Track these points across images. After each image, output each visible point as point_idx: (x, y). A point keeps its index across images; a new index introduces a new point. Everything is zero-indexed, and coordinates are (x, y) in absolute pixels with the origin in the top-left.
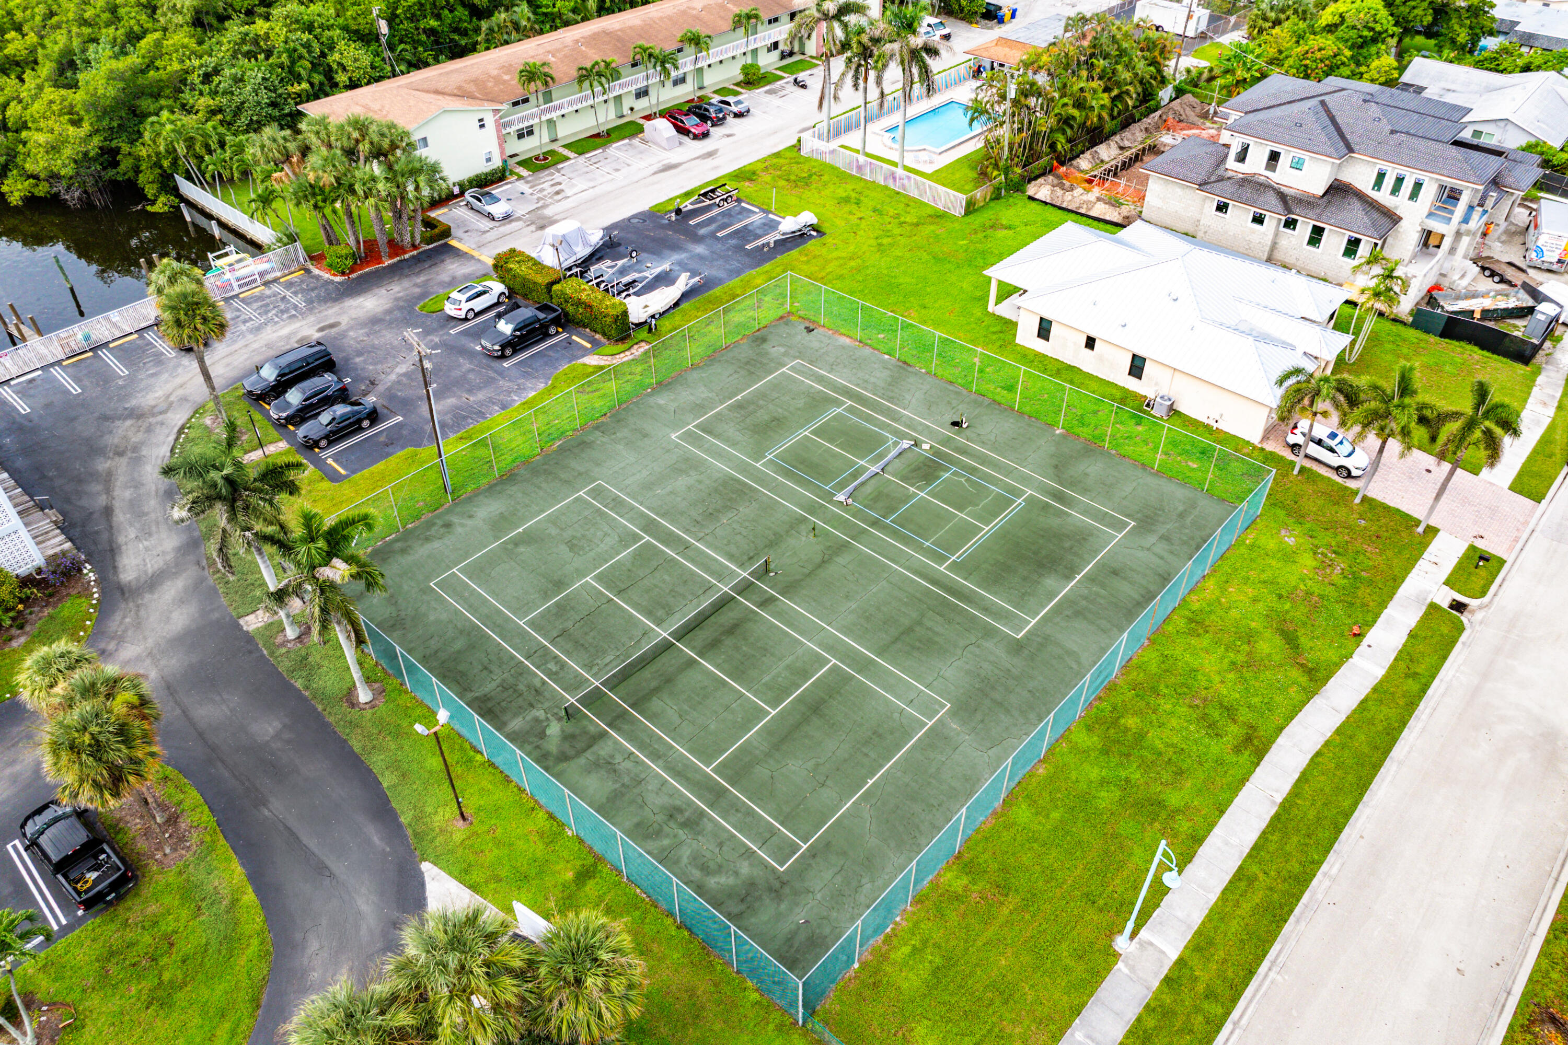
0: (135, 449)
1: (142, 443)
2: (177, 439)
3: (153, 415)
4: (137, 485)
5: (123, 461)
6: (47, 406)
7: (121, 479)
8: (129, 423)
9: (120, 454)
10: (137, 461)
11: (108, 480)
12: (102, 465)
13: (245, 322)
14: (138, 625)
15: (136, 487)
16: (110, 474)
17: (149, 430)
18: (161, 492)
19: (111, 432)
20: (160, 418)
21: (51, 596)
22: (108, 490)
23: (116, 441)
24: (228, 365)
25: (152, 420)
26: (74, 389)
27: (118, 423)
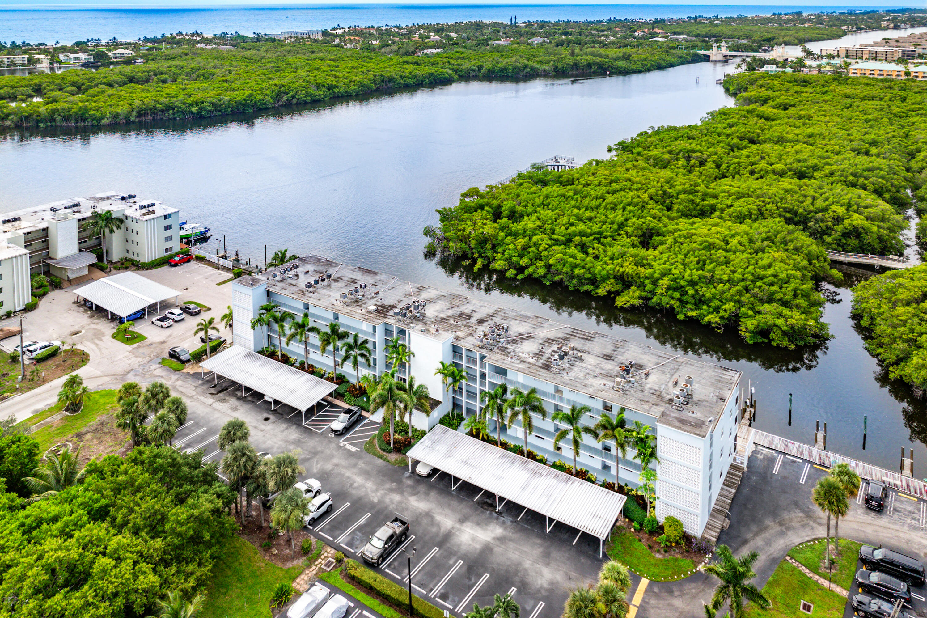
0: (788, 528)
1: (794, 528)
2: (808, 541)
3: (815, 521)
4: (768, 543)
5: (778, 528)
6: (785, 478)
7: (766, 535)
8: (801, 515)
9: (781, 524)
10: (782, 534)
11: (763, 529)
12: (769, 522)
13: (914, 519)
14: (694, 597)
15: (767, 544)
16: (767, 528)
17: (803, 526)
18: (771, 557)
19: (789, 511)
20: (815, 525)
21: (687, 552)
22: (756, 534)
23: (787, 517)
24: (876, 531)
25: (811, 523)
26: (802, 481)
27: (798, 511)
